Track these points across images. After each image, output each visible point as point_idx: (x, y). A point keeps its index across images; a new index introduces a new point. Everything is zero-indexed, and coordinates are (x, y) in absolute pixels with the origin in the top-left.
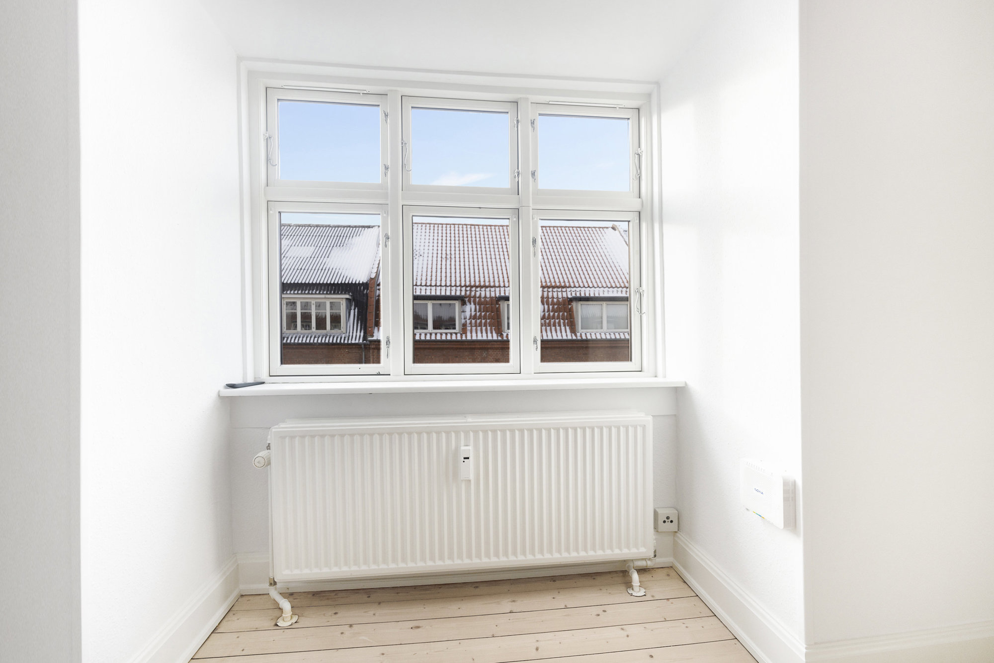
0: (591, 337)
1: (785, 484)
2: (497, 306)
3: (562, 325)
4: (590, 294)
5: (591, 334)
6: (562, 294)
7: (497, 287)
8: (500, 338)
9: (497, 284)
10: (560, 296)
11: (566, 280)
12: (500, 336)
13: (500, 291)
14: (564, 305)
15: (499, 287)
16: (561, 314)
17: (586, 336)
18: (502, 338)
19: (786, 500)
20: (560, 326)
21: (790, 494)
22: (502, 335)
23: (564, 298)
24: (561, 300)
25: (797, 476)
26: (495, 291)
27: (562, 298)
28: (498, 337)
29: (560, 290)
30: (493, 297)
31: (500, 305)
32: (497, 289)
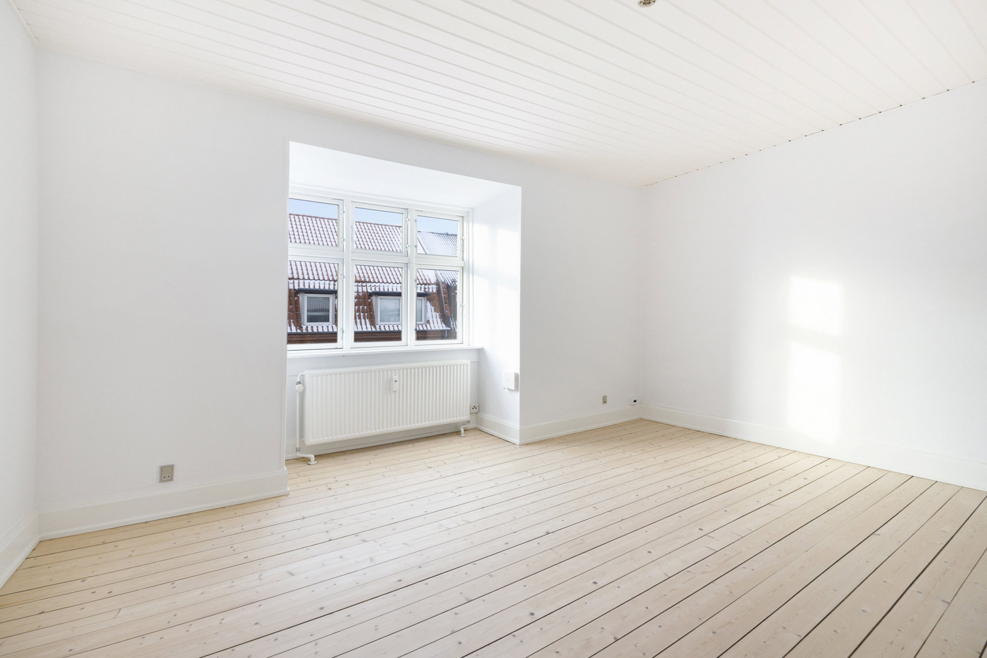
0: (389, 329)
1: (515, 374)
2: (296, 298)
3: (362, 318)
4: (388, 289)
5: (389, 326)
6: (362, 288)
7: (296, 279)
8: (299, 331)
9: (296, 276)
10: (360, 290)
11: (366, 276)
12: (299, 329)
13: (299, 283)
14: (364, 299)
15: (298, 279)
16: (361, 307)
17: (385, 328)
18: (302, 331)
19: (515, 380)
20: (360, 318)
21: (516, 376)
22: (301, 328)
23: (364, 292)
24: (361, 294)
25: (518, 371)
26: (294, 283)
27: (363, 292)
28: (297, 330)
29: (360, 284)
30: (291, 289)
31: (299, 297)
32: (296, 282)
